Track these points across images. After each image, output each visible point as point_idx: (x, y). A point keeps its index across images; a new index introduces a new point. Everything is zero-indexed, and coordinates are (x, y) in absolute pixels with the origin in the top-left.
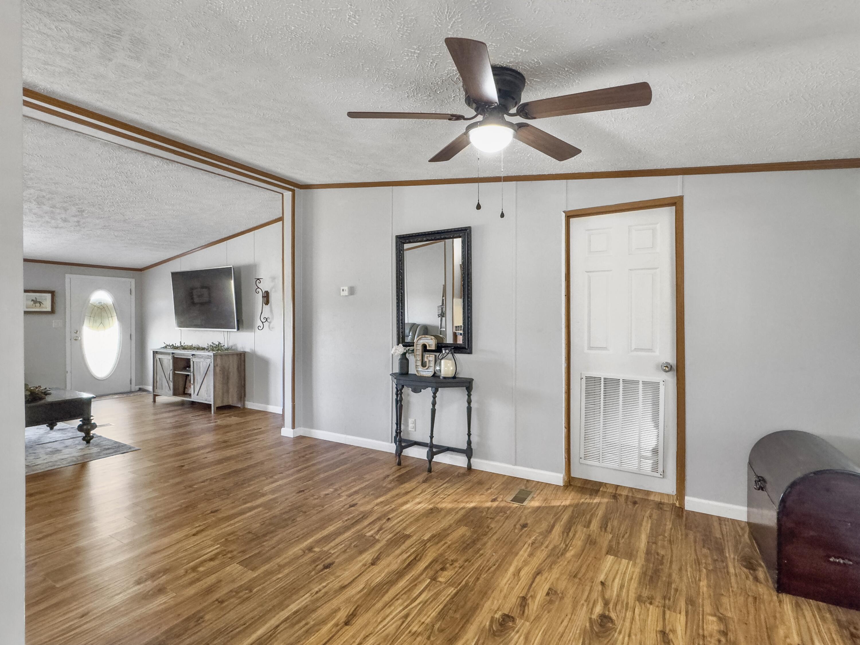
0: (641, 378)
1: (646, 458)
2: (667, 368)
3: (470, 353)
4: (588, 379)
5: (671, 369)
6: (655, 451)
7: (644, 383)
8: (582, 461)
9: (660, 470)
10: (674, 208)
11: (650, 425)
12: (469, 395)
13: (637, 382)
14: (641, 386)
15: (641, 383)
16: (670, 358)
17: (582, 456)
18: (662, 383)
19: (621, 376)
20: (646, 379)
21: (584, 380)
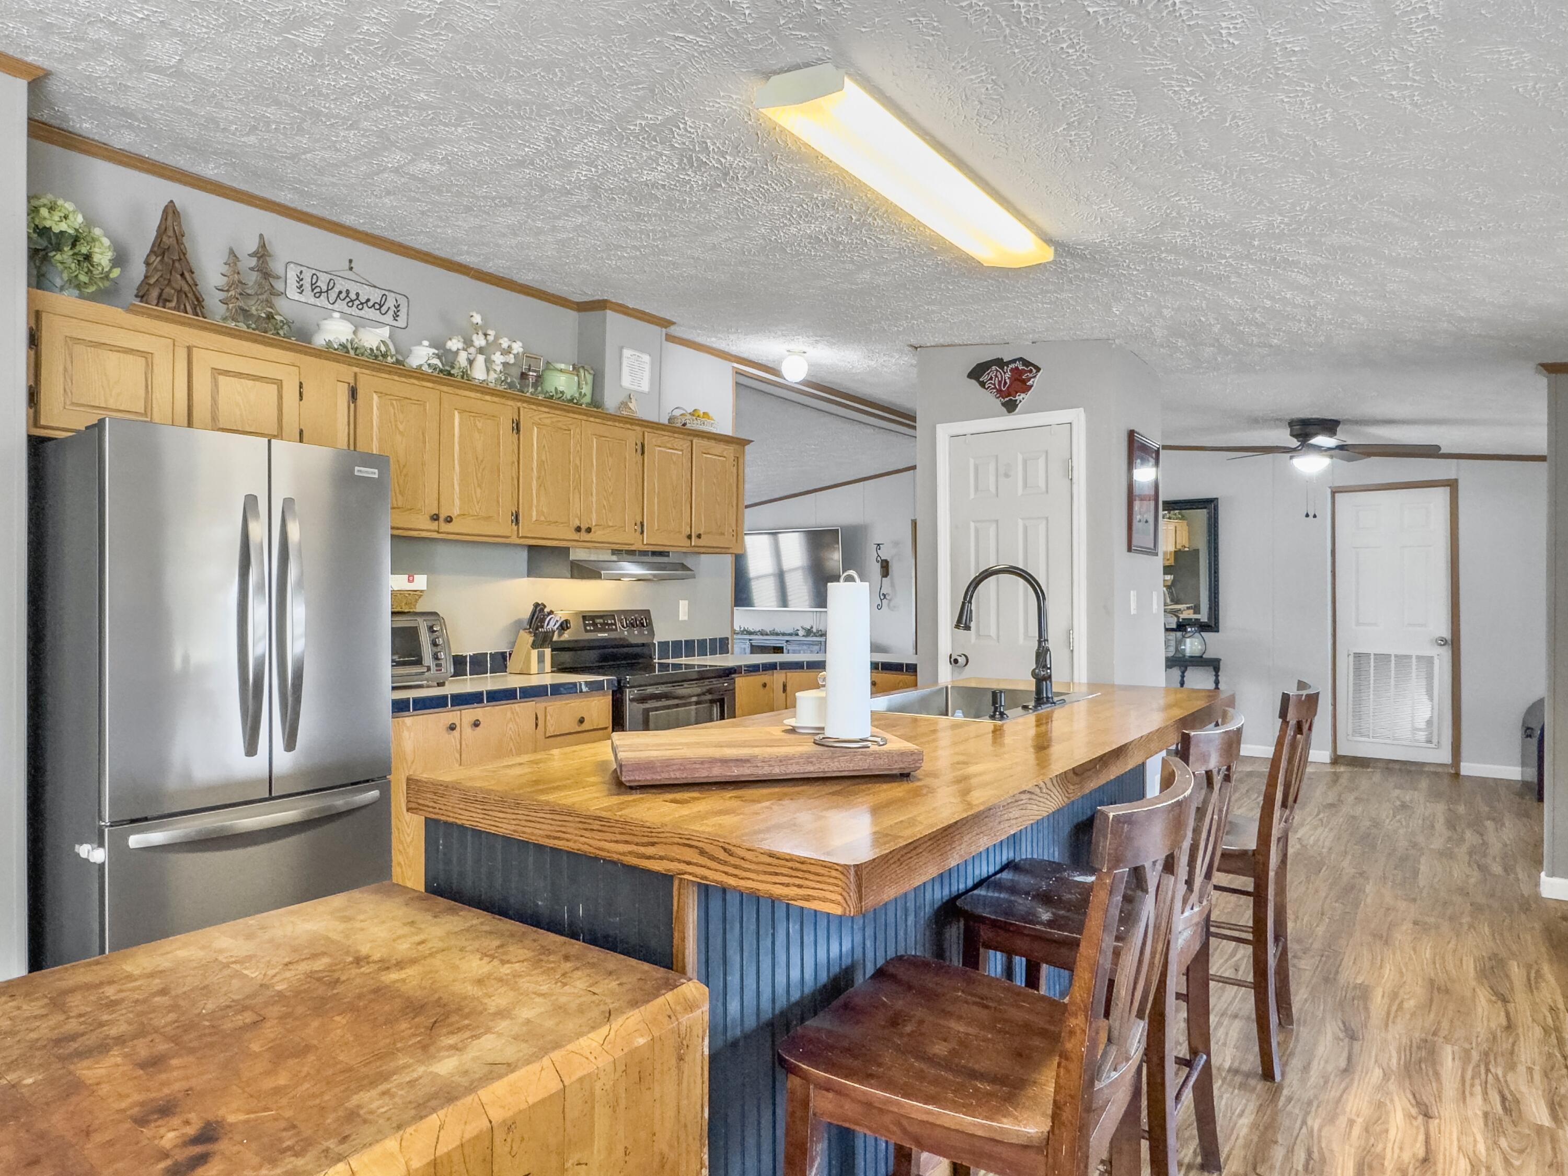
0: (1414, 653)
1: (1420, 730)
2: (1443, 642)
3: (1218, 631)
4: (1358, 656)
5: (1446, 642)
6: (1429, 723)
7: (1418, 657)
8: (1350, 738)
9: (1435, 740)
10: (1448, 489)
11: (1425, 698)
12: (1217, 676)
13: (1410, 657)
14: (1414, 660)
15: (1414, 657)
16: (1446, 633)
17: (1350, 732)
18: (1436, 658)
19: (1393, 651)
20: (1420, 653)
21: (1351, 658)
